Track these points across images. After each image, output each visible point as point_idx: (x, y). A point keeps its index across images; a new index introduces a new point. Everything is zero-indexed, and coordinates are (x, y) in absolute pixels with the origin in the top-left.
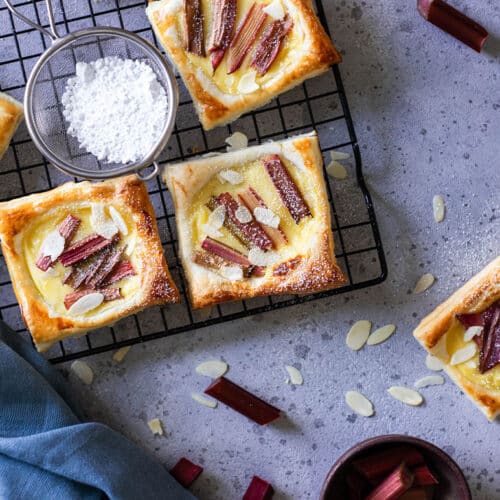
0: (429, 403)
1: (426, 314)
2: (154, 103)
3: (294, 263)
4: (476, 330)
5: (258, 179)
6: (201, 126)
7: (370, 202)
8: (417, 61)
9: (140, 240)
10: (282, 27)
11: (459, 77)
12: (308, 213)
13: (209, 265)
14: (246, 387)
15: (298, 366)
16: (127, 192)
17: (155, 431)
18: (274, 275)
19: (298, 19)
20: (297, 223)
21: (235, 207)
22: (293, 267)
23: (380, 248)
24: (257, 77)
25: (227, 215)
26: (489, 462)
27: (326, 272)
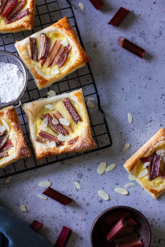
0: (131, 193)
1: (128, 158)
2: (18, 79)
3: (76, 139)
4: (147, 164)
5: (60, 108)
6: (37, 88)
7: (104, 115)
8: (119, 63)
9: (14, 132)
10: (67, 49)
11: (135, 69)
12: (81, 120)
13: (42, 142)
14: (59, 191)
15: (79, 182)
16: (9, 114)
17: (23, 210)
18: (68, 144)
19: (74, 46)
20: (76, 124)
21: (51, 118)
22: (75, 141)
23: (109, 133)
24: (59, 68)
25: (49, 122)
26: (155, 216)
27: (89, 142)
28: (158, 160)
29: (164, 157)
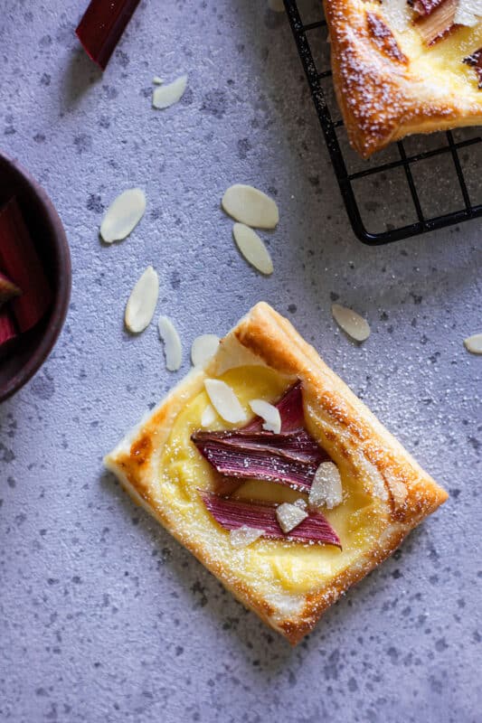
0: (133, 346)
1: (301, 330)
4: (274, 420)
15: (186, 98)
18: (368, 16)
20: (468, 61)
22: (387, 48)
23: (421, 227)
26: (28, 464)
27: (381, 112)
28: (291, 474)
29: (307, 502)
